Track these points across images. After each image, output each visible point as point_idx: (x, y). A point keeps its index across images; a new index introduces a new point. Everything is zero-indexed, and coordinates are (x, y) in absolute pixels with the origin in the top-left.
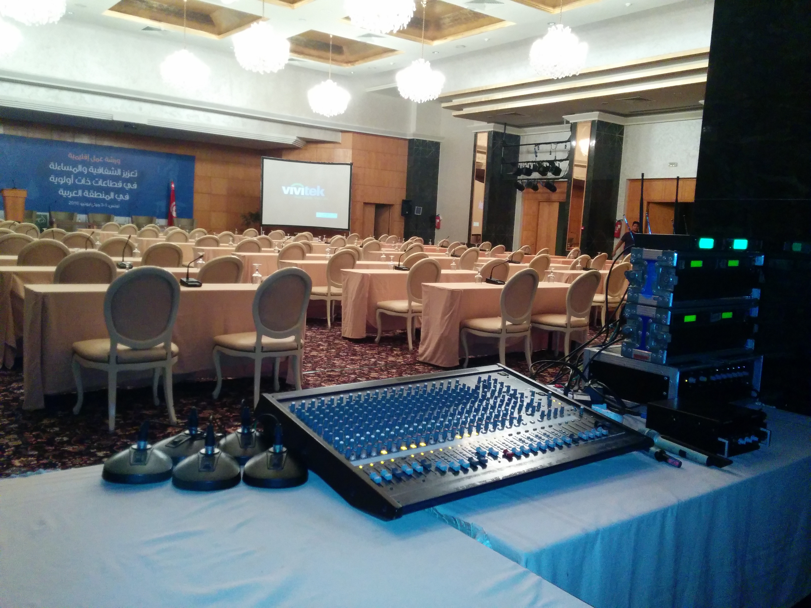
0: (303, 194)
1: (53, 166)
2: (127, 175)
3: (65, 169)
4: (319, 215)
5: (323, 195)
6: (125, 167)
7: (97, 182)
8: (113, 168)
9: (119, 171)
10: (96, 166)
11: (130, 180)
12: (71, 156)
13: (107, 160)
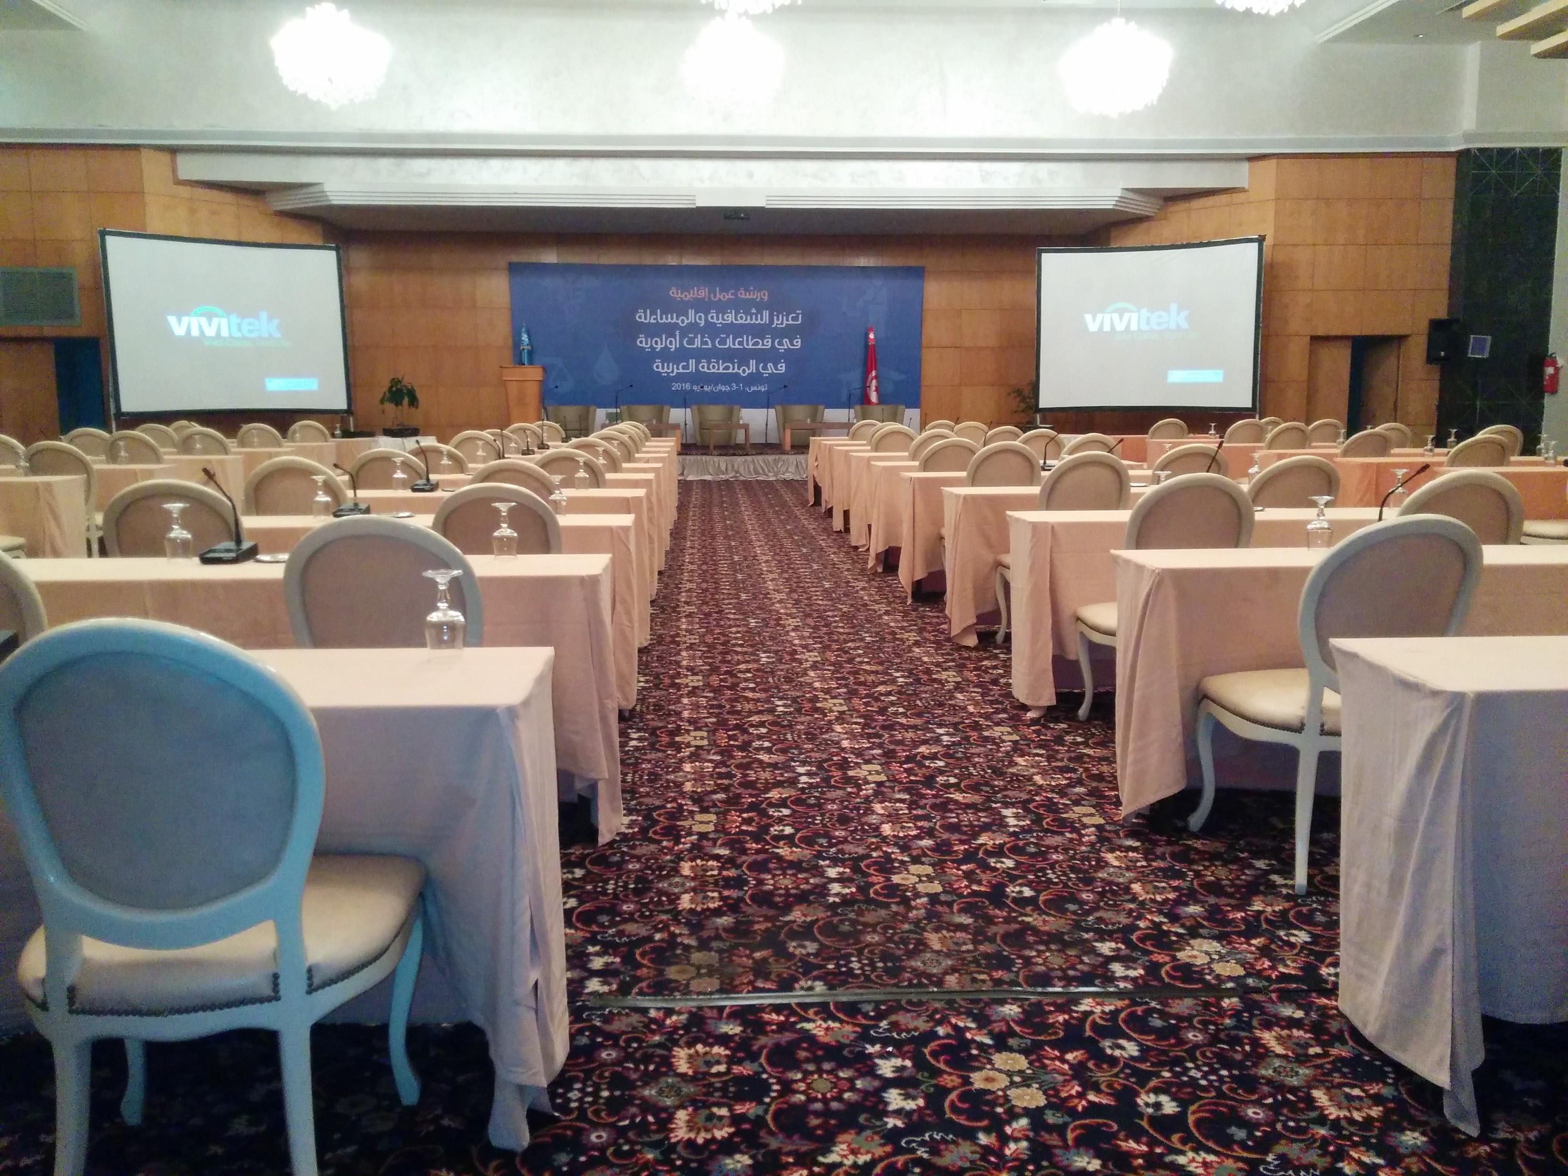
0: (1134, 327)
1: (643, 317)
2: (782, 322)
3: (664, 320)
4: (1176, 376)
5: (1184, 325)
6: (776, 306)
7: (723, 342)
8: (754, 311)
9: (766, 314)
10: (722, 308)
11: (789, 332)
12: (675, 293)
13: (743, 295)
